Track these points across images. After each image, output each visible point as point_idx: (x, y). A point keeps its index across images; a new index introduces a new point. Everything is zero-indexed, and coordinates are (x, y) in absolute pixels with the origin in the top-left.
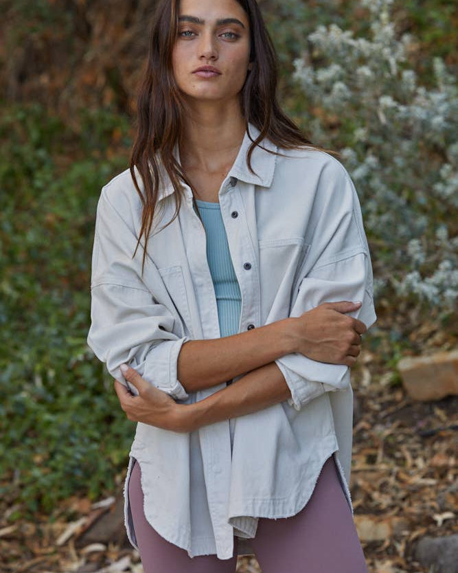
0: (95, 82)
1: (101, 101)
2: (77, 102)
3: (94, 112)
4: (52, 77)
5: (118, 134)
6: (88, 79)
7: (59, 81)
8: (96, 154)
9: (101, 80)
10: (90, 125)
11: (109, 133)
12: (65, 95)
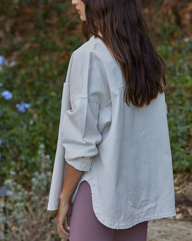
0: (167, 12)
1: (169, 20)
2: (160, 20)
3: (166, 25)
4: (150, 10)
5: (176, 34)
6: (165, 10)
7: (153, 11)
8: (166, 42)
9: (170, 12)
10: (164, 30)
11: (172, 34)
12: (155, 17)
